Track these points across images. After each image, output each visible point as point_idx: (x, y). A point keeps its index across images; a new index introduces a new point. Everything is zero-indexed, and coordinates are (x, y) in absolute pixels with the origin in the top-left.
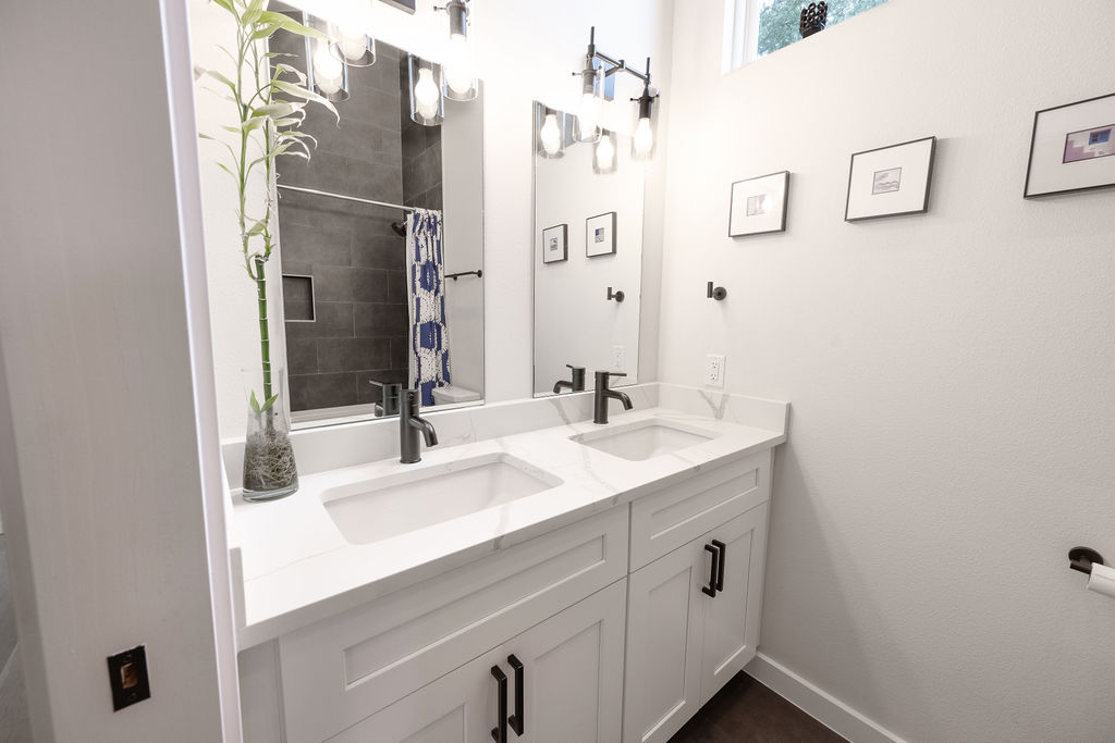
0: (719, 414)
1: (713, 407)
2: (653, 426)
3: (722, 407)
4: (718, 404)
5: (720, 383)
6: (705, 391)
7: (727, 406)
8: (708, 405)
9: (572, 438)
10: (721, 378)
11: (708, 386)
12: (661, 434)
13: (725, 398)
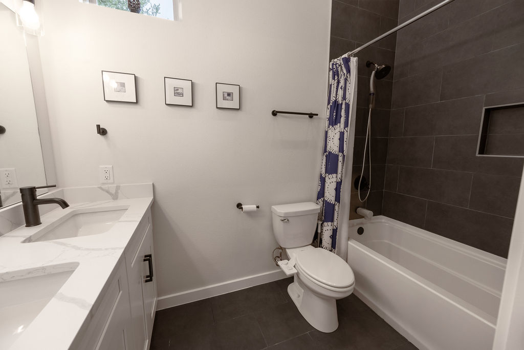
0: (115, 197)
1: (111, 194)
2: (75, 215)
3: (117, 192)
4: (113, 191)
5: (111, 181)
6: (103, 187)
7: (119, 191)
8: (107, 194)
9: (24, 242)
10: (112, 178)
11: (104, 184)
12: (81, 219)
13: (118, 188)
